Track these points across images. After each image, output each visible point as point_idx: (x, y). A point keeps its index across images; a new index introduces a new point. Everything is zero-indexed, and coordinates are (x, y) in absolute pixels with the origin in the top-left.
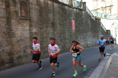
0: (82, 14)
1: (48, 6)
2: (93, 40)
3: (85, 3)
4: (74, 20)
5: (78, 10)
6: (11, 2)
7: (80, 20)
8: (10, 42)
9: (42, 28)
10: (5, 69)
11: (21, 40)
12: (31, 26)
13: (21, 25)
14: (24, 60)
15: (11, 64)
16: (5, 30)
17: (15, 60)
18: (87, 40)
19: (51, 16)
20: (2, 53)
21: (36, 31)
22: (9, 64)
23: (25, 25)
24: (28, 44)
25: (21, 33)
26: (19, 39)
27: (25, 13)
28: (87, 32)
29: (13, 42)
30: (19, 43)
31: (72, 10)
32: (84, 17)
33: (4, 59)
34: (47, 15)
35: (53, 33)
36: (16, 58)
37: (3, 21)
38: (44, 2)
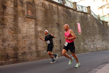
0: (88, 18)
1: (52, 8)
2: (103, 44)
3: (89, 7)
4: (79, 22)
5: (83, 14)
6: (19, 2)
7: (86, 23)
8: (16, 37)
9: (47, 27)
10: (9, 64)
11: (26, 36)
12: (36, 24)
13: (27, 22)
14: (28, 57)
15: (16, 59)
16: (12, 25)
17: (19, 56)
18: (96, 44)
19: (56, 17)
20: (8, 47)
21: (41, 30)
22: (14, 59)
23: (31, 23)
24: (33, 41)
25: (27, 30)
26: (24, 35)
27: (31, 13)
28: (94, 35)
29: (19, 38)
30: (25, 39)
31: (77, 14)
32: (90, 20)
33: (9, 53)
34: (52, 16)
35: (59, 33)
36: (20, 54)
37: (11, 18)
38: (49, 5)
